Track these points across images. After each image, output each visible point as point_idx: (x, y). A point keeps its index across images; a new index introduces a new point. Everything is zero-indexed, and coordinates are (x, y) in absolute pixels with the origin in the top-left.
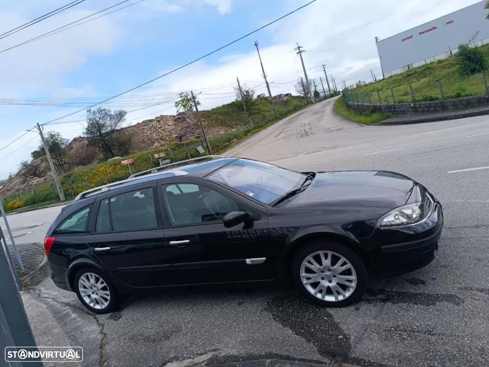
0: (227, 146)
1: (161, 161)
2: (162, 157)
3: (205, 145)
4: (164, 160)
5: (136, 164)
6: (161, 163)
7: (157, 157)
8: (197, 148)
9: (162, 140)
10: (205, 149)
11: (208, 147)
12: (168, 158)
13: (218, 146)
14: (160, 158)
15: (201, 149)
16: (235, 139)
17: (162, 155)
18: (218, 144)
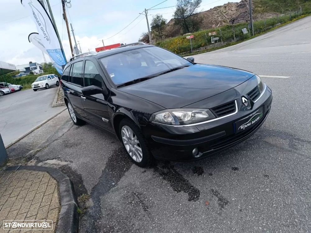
0: (270, 29)
1: (213, 38)
2: (213, 36)
3: (249, 27)
4: (215, 37)
5: (196, 39)
6: (212, 39)
7: (210, 35)
8: (242, 30)
9: (224, 22)
10: (248, 31)
11: (251, 29)
12: (218, 37)
13: (261, 29)
14: (212, 36)
15: (245, 31)
16: (280, 23)
17: (214, 33)
18: (261, 27)
